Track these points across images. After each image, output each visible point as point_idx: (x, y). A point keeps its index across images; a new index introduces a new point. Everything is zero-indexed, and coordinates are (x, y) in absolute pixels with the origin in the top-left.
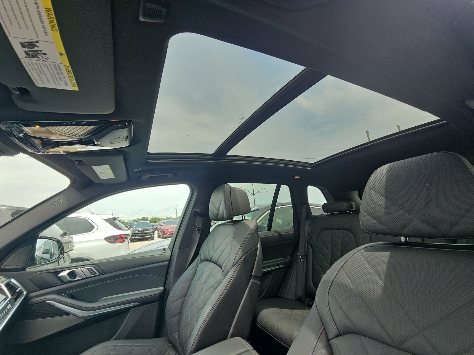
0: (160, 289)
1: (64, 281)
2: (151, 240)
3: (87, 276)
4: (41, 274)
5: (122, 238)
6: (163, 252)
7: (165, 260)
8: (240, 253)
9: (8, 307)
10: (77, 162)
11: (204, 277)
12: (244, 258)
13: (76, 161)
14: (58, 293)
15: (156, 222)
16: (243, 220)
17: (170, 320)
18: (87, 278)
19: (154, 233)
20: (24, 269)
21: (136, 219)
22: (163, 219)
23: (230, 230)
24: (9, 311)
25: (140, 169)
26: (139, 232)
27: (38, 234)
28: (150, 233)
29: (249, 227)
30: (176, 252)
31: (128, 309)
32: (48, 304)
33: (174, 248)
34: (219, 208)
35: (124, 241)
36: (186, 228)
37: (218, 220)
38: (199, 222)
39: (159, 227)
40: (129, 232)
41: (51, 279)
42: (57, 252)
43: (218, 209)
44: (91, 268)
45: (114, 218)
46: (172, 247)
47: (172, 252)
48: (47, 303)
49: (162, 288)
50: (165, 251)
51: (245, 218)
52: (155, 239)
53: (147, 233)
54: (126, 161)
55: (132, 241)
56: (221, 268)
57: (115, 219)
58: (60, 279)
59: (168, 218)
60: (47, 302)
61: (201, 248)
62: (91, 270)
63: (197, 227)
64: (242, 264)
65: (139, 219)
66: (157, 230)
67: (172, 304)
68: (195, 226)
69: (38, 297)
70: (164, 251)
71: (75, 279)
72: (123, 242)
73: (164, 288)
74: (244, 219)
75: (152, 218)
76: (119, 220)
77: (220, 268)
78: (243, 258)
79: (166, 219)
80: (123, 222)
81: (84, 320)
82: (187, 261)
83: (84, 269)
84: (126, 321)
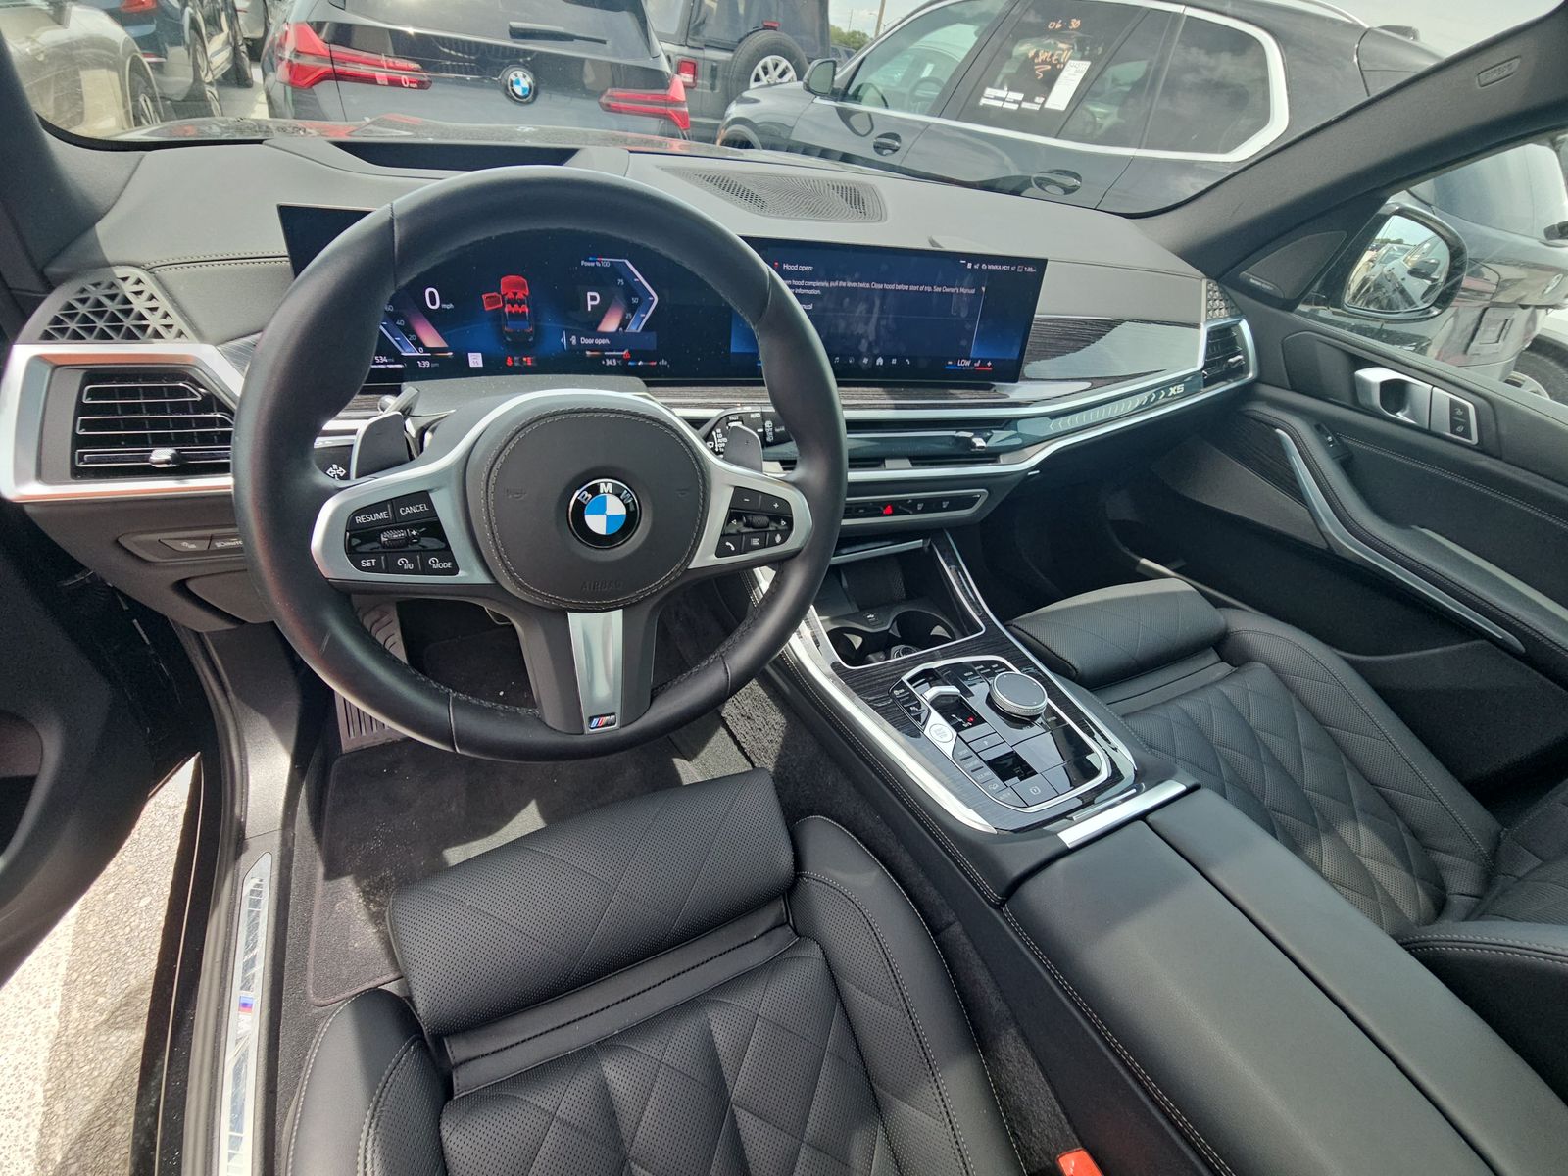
1: (1363, 400)
3: (1433, 429)
4: (1320, 346)
9: (1174, 390)
14: (1322, 425)
18: (1428, 432)
20: (1289, 305)
32: (1278, 439)
41: (1332, 366)
44: (1465, 409)
48: (1277, 434)
58: (1356, 387)
60: (1278, 431)
62: (1459, 412)
69: (1274, 405)
71: (1394, 412)
81: (1324, 546)
83: (1443, 396)
84: (1433, 655)
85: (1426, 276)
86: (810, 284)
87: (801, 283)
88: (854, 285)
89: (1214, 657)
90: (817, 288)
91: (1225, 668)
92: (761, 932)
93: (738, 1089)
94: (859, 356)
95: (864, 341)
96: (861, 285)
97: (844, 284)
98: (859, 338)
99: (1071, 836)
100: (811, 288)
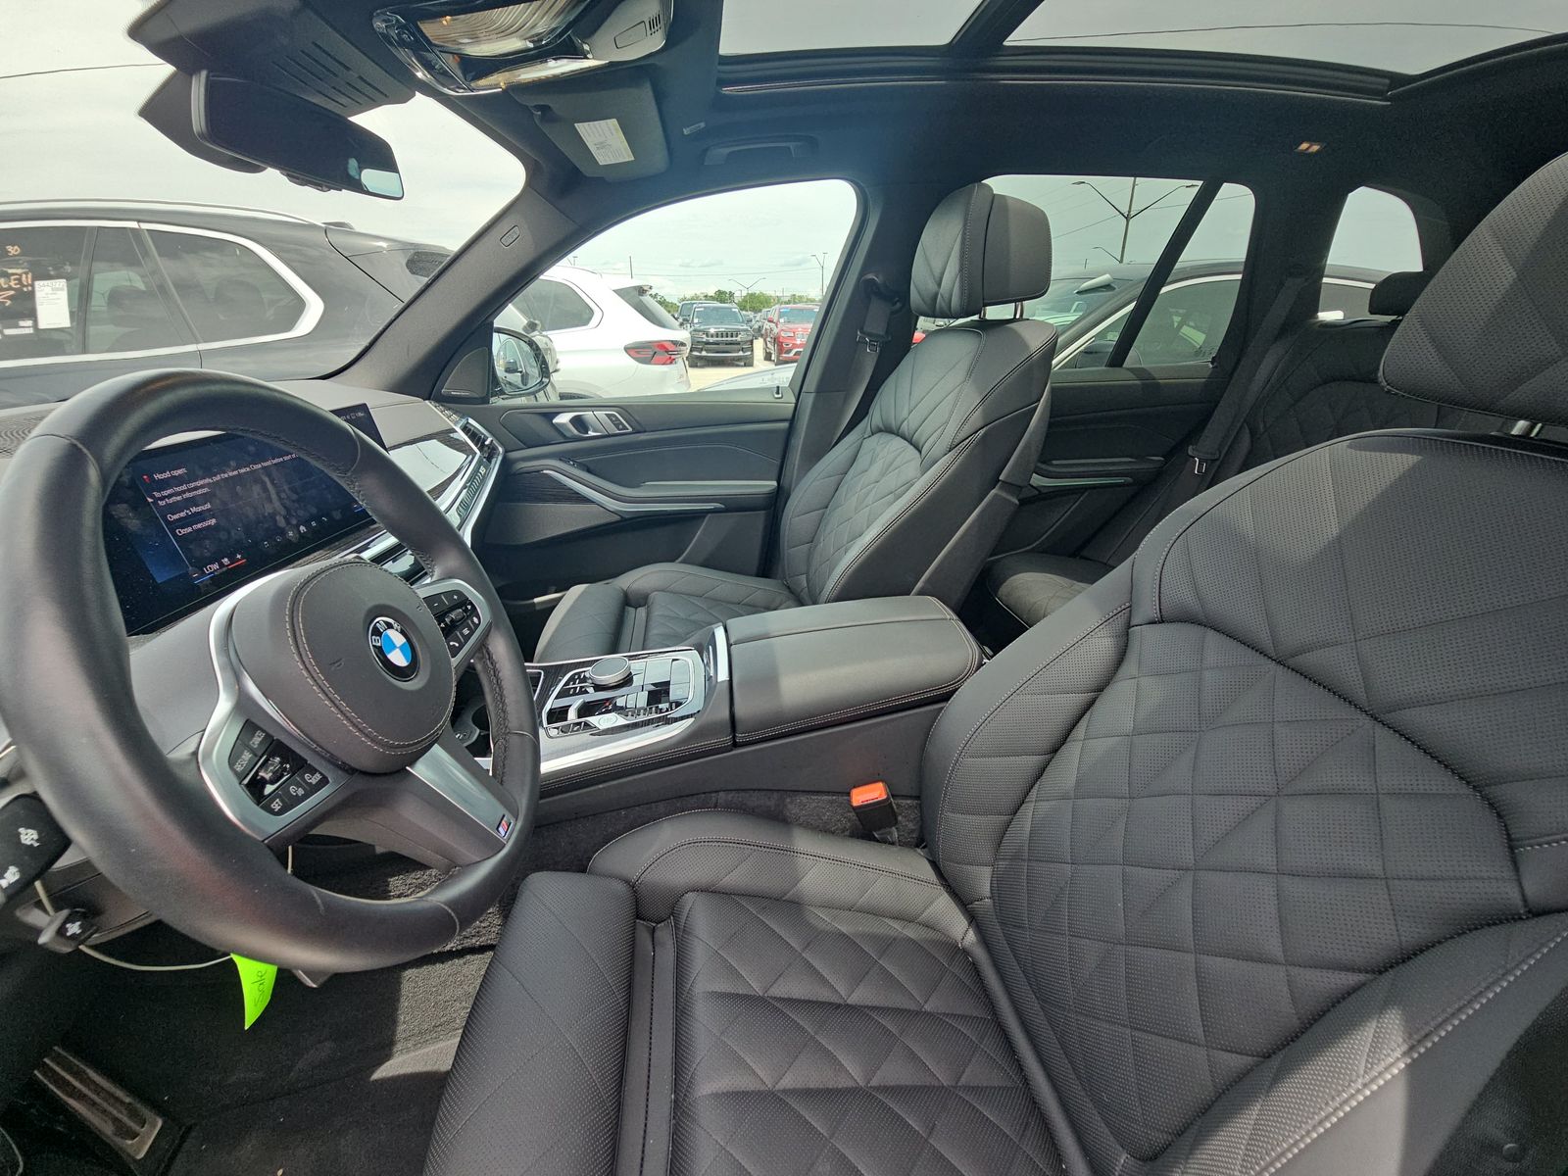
0: (769, 486)
1: (568, 434)
2: (745, 365)
3: (610, 432)
4: (521, 416)
5: (667, 351)
6: (776, 396)
7: (782, 417)
8: (977, 419)
9: (482, 470)
10: (539, 113)
11: (875, 470)
12: (985, 434)
13: (538, 108)
14: (562, 457)
15: (756, 310)
16: (1014, 320)
17: (792, 552)
18: (609, 436)
19: (752, 344)
20: (485, 400)
21: (698, 293)
22: (779, 300)
23: (962, 349)
24: (485, 478)
25: (702, 125)
26: (711, 340)
27: (490, 320)
28: (739, 344)
29: (1025, 345)
30: (808, 400)
31: (703, 513)
32: (549, 477)
33: (804, 389)
34: (943, 274)
35: (672, 361)
36: (839, 335)
37: (933, 314)
38: (877, 319)
39: (767, 325)
40: (683, 335)
41: (539, 425)
42: (534, 371)
43: (938, 279)
44: (615, 416)
45: (641, 287)
46: (799, 386)
47: (798, 400)
48: (546, 474)
49: (775, 483)
50: (780, 396)
51: (1021, 315)
52: (755, 362)
53: (731, 344)
54: (660, 98)
55: (695, 362)
56: (920, 452)
57: (641, 291)
58: (556, 427)
59: (794, 299)
60: (545, 472)
61: (878, 395)
62: (614, 419)
63: (870, 335)
64: (976, 445)
65: (706, 296)
66: (762, 336)
67: (796, 517)
68: (865, 329)
69: (528, 460)
70: (778, 393)
71: (586, 433)
72: (671, 363)
73: (779, 483)
74: (1018, 317)
75: (744, 293)
76: (654, 296)
77: (917, 452)
78: (982, 432)
79: (789, 302)
80: (663, 303)
81: (617, 518)
82: (837, 426)
83: (601, 414)
84: (699, 536)
85: (516, 371)
86: (192, 485)
87: (184, 487)
88: (236, 473)
89: (631, 610)
90: (202, 487)
91: (642, 612)
92: (651, 948)
93: (757, 988)
94: (283, 532)
95: (278, 518)
96: (243, 471)
97: (226, 476)
98: (272, 516)
99: (723, 675)
100: (196, 488)
